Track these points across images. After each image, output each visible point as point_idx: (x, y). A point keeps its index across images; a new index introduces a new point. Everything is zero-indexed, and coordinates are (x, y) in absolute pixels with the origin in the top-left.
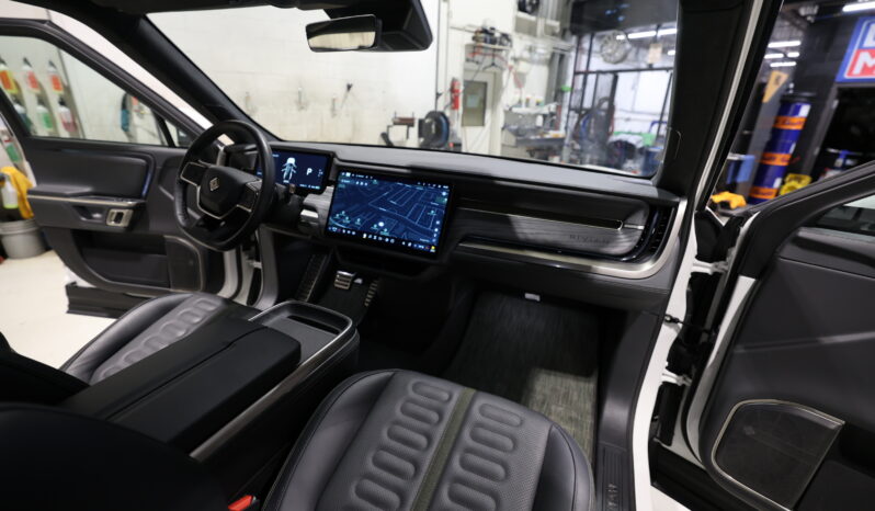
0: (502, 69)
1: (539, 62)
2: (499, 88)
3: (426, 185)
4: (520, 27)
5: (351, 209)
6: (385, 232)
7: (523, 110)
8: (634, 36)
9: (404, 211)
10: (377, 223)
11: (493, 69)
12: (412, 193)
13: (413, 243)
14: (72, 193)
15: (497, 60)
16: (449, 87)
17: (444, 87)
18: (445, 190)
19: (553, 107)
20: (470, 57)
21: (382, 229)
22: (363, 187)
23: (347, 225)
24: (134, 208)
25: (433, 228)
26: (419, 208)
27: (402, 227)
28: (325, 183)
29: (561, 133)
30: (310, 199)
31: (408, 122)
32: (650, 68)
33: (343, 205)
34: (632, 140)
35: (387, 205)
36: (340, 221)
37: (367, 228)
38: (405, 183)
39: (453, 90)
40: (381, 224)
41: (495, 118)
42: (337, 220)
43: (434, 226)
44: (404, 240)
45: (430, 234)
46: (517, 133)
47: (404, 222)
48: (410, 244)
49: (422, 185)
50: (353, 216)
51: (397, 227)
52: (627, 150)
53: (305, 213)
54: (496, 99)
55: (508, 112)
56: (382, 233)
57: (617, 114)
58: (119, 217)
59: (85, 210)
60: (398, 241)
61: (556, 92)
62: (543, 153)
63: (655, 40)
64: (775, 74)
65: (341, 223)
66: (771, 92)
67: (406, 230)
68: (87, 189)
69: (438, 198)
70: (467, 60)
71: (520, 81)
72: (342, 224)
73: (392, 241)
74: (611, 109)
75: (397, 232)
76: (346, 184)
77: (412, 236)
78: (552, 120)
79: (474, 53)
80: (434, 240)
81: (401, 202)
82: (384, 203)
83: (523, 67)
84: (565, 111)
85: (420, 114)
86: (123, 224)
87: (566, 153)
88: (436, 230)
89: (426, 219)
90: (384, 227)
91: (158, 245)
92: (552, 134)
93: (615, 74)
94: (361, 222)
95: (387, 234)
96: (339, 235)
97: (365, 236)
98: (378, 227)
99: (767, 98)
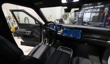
0: (69, 13)
2: (68, 15)
7: (71, 18)
8: (86, 8)
9: (75, 33)
14: (23, 30)
17: (62, 16)
18: (81, 30)
19: (75, 17)
22: (68, 30)
24: (31, 32)
26: (77, 33)
28: (60, 29)
29: (76, 21)
30: (59, 32)
31: (58, 20)
32: (88, 12)
34: (86, 21)
36: (64, 34)
37: (69, 35)
38: (74, 29)
39: (63, 16)
40: (71, 35)
41: (68, 19)
46: (71, 21)
49: (77, 30)
50: (66, 34)
51: (73, 35)
52: (85, 23)
53: (58, 33)
54: (68, 17)
55: (70, 18)
57: (84, 18)
58: (29, 33)
59: (25, 32)
60: (74, 37)
61: (75, 16)
62: (74, 23)
63: (89, 9)
64: (106, 13)
66: (106, 15)
68: (25, 30)
71: (71, 14)
72: (64, 35)
74: (83, 17)
77: (76, 37)
78: (75, 19)
80: (80, 37)
82: (71, 32)
84: (77, 18)
85: (59, 19)
86: (30, 34)
87: (77, 23)
91: (34, 37)
92: (75, 21)
93: (83, 13)
99: (105, 15)
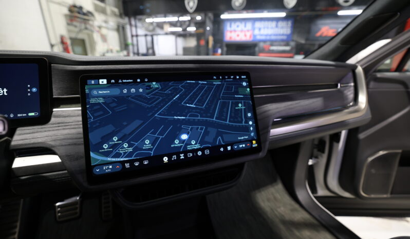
0: (92, 31)
1: (112, 29)
3: (224, 78)
4: (97, 8)
5: (127, 130)
6: (194, 145)
7: (111, 55)
9: (208, 112)
10: (177, 136)
11: (86, 31)
12: (209, 90)
13: (232, 145)
15: (88, 26)
16: (59, 40)
17: (56, 41)
18: (243, 80)
19: (125, 53)
20: (69, 22)
21: (188, 142)
22: (138, 96)
23: (130, 154)
25: (247, 122)
26: (224, 105)
27: (213, 131)
32: (167, 34)
33: (110, 128)
35: (183, 111)
36: (113, 153)
37: (164, 148)
38: (197, 79)
40: (184, 137)
42: (107, 154)
43: (247, 119)
44: (221, 146)
45: (246, 129)
47: (213, 125)
48: (229, 148)
49: (218, 78)
50: (134, 138)
51: (206, 133)
56: (189, 148)
60: (214, 149)
61: (125, 45)
65: (118, 155)
67: (219, 134)
69: (240, 90)
70: (68, 24)
71: (104, 39)
72: (120, 156)
73: (207, 152)
74: (154, 53)
75: (207, 139)
76: (104, 97)
77: (228, 138)
79: (71, 20)
80: (252, 134)
81: (201, 102)
82: (178, 108)
83: (104, 31)
88: (251, 123)
89: (237, 115)
90: (190, 139)
93: (151, 36)
94: (153, 144)
95: (198, 146)
96: (122, 174)
97: (166, 159)
98: (182, 141)
99: (210, 47)
